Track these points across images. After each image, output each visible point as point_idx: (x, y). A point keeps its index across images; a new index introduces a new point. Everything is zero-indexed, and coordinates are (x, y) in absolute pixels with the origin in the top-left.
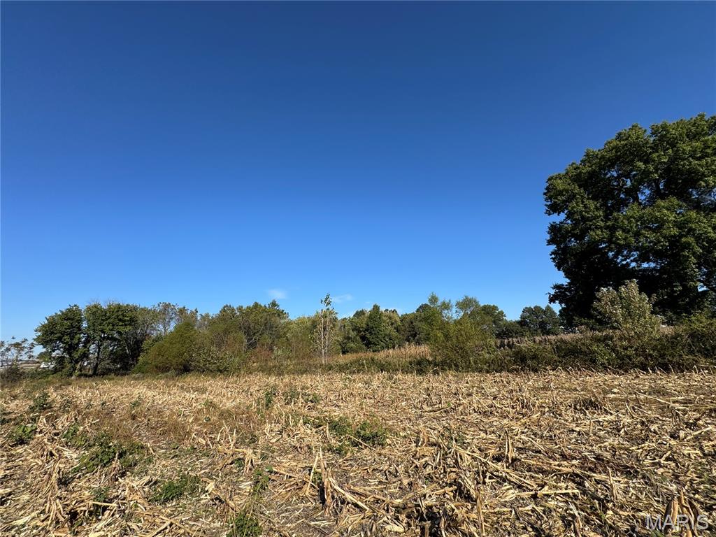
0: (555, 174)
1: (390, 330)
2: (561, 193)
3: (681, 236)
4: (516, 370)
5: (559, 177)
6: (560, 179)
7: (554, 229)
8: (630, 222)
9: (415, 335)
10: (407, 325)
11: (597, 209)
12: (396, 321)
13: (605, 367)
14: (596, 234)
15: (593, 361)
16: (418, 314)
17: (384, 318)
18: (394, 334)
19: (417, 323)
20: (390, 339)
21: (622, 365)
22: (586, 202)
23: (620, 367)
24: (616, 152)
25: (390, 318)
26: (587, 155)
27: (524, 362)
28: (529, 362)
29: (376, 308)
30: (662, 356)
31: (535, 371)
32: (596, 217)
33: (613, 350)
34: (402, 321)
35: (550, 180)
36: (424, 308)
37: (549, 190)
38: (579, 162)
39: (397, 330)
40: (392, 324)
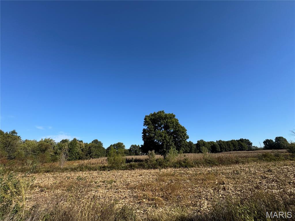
1: (79, 150)
2: (147, 122)
7: (144, 130)
8: (158, 134)
9: (90, 153)
10: (87, 149)
11: (153, 128)
14: (152, 135)
16: (93, 144)
17: (78, 145)
18: (81, 152)
19: (92, 148)
20: (78, 154)
23: (148, 168)
24: (159, 117)
25: (80, 145)
30: (154, 166)
32: (152, 131)
33: (148, 164)
34: (85, 147)
35: (146, 116)
36: (96, 141)
37: (145, 119)
38: (152, 114)
39: (82, 150)
40: (81, 147)
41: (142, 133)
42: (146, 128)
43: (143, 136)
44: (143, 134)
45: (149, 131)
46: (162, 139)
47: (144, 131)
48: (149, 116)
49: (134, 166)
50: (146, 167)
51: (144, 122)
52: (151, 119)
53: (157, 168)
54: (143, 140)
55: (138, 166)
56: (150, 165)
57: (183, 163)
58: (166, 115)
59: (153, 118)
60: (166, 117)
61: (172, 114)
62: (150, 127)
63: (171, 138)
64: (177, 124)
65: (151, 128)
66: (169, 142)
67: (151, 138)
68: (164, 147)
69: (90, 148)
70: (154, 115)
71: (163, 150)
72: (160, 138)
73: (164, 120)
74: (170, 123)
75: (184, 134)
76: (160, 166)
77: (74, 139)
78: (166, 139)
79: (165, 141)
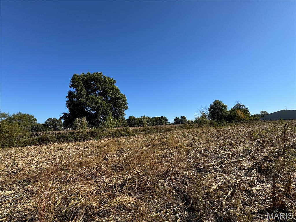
6: (78, 77)
14: (82, 100)
22: (83, 88)
28: (44, 141)
33: (74, 136)
35: (74, 75)
37: (73, 79)
38: (85, 74)
41: (67, 97)
42: (73, 90)
43: (67, 101)
44: (68, 99)
45: (79, 95)
46: (97, 106)
47: (70, 95)
48: (80, 76)
49: (48, 139)
50: (69, 139)
51: (71, 82)
52: (83, 80)
53: (88, 140)
54: (68, 107)
55: (56, 139)
56: (79, 136)
57: (123, 132)
58: (105, 78)
59: (86, 78)
60: (105, 80)
61: (113, 79)
62: (81, 90)
63: (109, 106)
64: (117, 91)
66: (105, 111)
67: (81, 103)
68: (99, 116)
70: (88, 75)
71: (97, 119)
72: (94, 105)
73: (102, 84)
74: (109, 89)
75: (124, 103)
76: (93, 137)
78: (102, 107)
79: (101, 108)
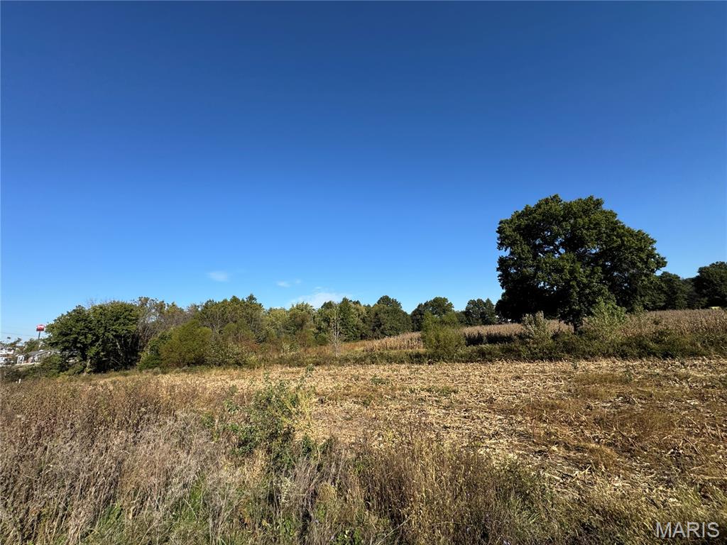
0: (503, 219)
1: (357, 320)
2: (507, 237)
3: (571, 281)
4: (480, 361)
5: (506, 222)
6: (508, 223)
7: (502, 261)
8: (546, 266)
9: (380, 326)
10: (372, 317)
11: (528, 251)
12: (362, 313)
13: (525, 359)
15: (520, 355)
16: (382, 306)
17: (353, 310)
18: (361, 324)
19: (381, 315)
20: (358, 329)
21: (533, 358)
23: (532, 359)
24: (543, 216)
25: (358, 310)
26: (526, 209)
27: (485, 357)
28: (487, 356)
29: (345, 300)
30: (551, 353)
31: (490, 361)
32: (527, 259)
33: (529, 349)
34: (367, 313)
35: (501, 222)
36: (385, 300)
37: (500, 231)
38: (520, 212)
39: (364, 320)
40: (359, 316)
41: (498, 269)
42: (506, 253)
43: (499, 276)
44: (500, 273)
45: (518, 261)
46: (561, 278)
47: (503, 264)
48: (512, 220)
51: (498, 239)
52: (518, 229)
53: (559, 359)
54: (502, 286)
55: (501, 354)
57: (652, 344)
58: (568, 208)
59: (524, 222)
60: (569, 212)
62: (520, 250)
65: (523, 251)
67: (525, 278)
69: (377, 314)
70: (527, 213)
72: (555, 276)
73: (564, 224)
77: (344, 299)
79: (574, 283)
